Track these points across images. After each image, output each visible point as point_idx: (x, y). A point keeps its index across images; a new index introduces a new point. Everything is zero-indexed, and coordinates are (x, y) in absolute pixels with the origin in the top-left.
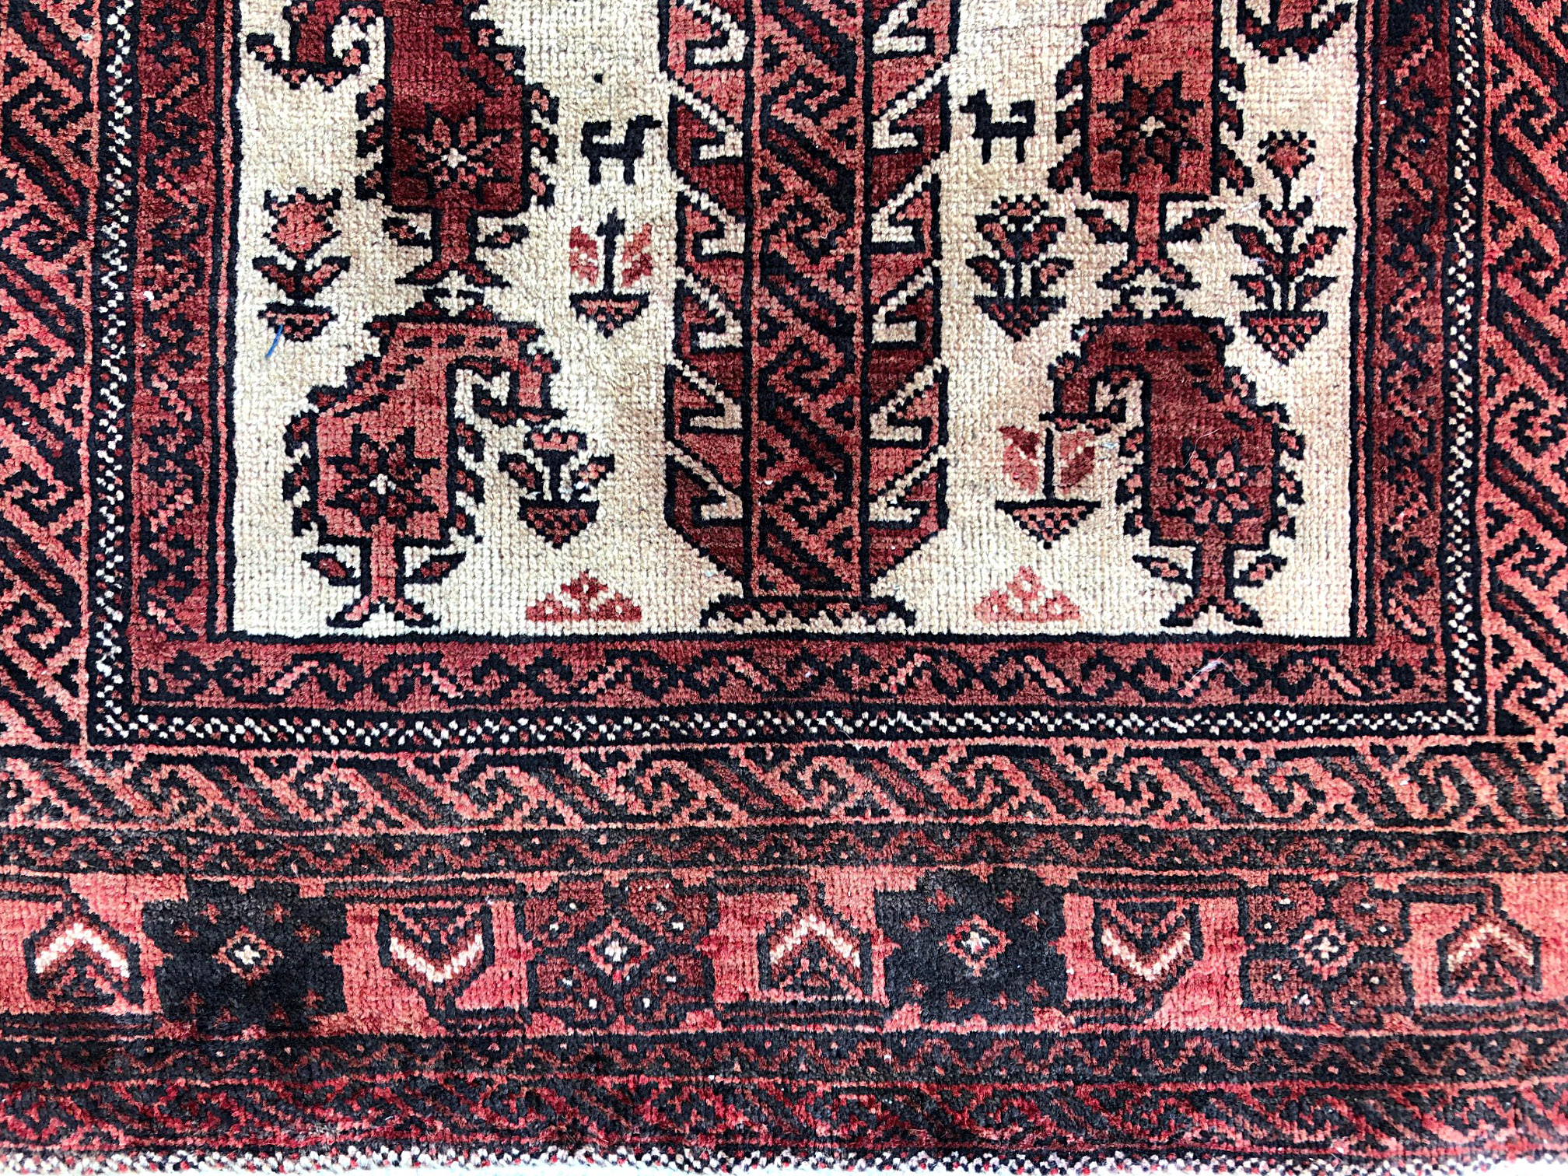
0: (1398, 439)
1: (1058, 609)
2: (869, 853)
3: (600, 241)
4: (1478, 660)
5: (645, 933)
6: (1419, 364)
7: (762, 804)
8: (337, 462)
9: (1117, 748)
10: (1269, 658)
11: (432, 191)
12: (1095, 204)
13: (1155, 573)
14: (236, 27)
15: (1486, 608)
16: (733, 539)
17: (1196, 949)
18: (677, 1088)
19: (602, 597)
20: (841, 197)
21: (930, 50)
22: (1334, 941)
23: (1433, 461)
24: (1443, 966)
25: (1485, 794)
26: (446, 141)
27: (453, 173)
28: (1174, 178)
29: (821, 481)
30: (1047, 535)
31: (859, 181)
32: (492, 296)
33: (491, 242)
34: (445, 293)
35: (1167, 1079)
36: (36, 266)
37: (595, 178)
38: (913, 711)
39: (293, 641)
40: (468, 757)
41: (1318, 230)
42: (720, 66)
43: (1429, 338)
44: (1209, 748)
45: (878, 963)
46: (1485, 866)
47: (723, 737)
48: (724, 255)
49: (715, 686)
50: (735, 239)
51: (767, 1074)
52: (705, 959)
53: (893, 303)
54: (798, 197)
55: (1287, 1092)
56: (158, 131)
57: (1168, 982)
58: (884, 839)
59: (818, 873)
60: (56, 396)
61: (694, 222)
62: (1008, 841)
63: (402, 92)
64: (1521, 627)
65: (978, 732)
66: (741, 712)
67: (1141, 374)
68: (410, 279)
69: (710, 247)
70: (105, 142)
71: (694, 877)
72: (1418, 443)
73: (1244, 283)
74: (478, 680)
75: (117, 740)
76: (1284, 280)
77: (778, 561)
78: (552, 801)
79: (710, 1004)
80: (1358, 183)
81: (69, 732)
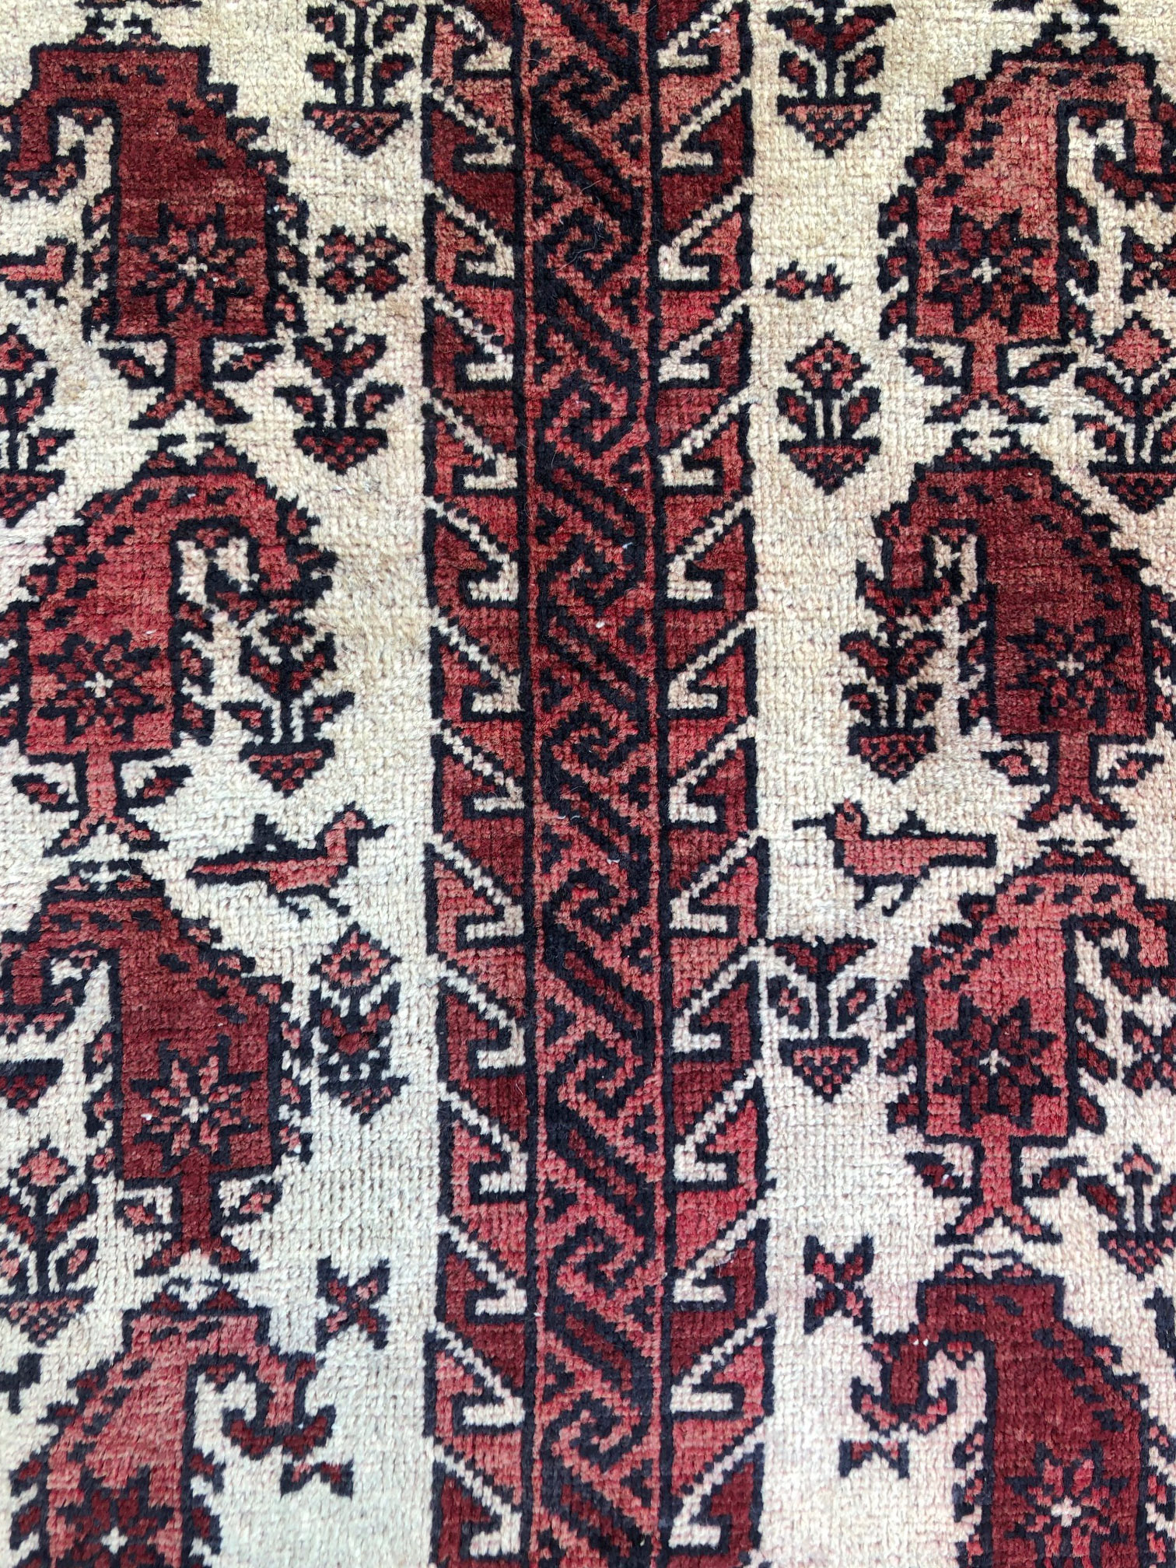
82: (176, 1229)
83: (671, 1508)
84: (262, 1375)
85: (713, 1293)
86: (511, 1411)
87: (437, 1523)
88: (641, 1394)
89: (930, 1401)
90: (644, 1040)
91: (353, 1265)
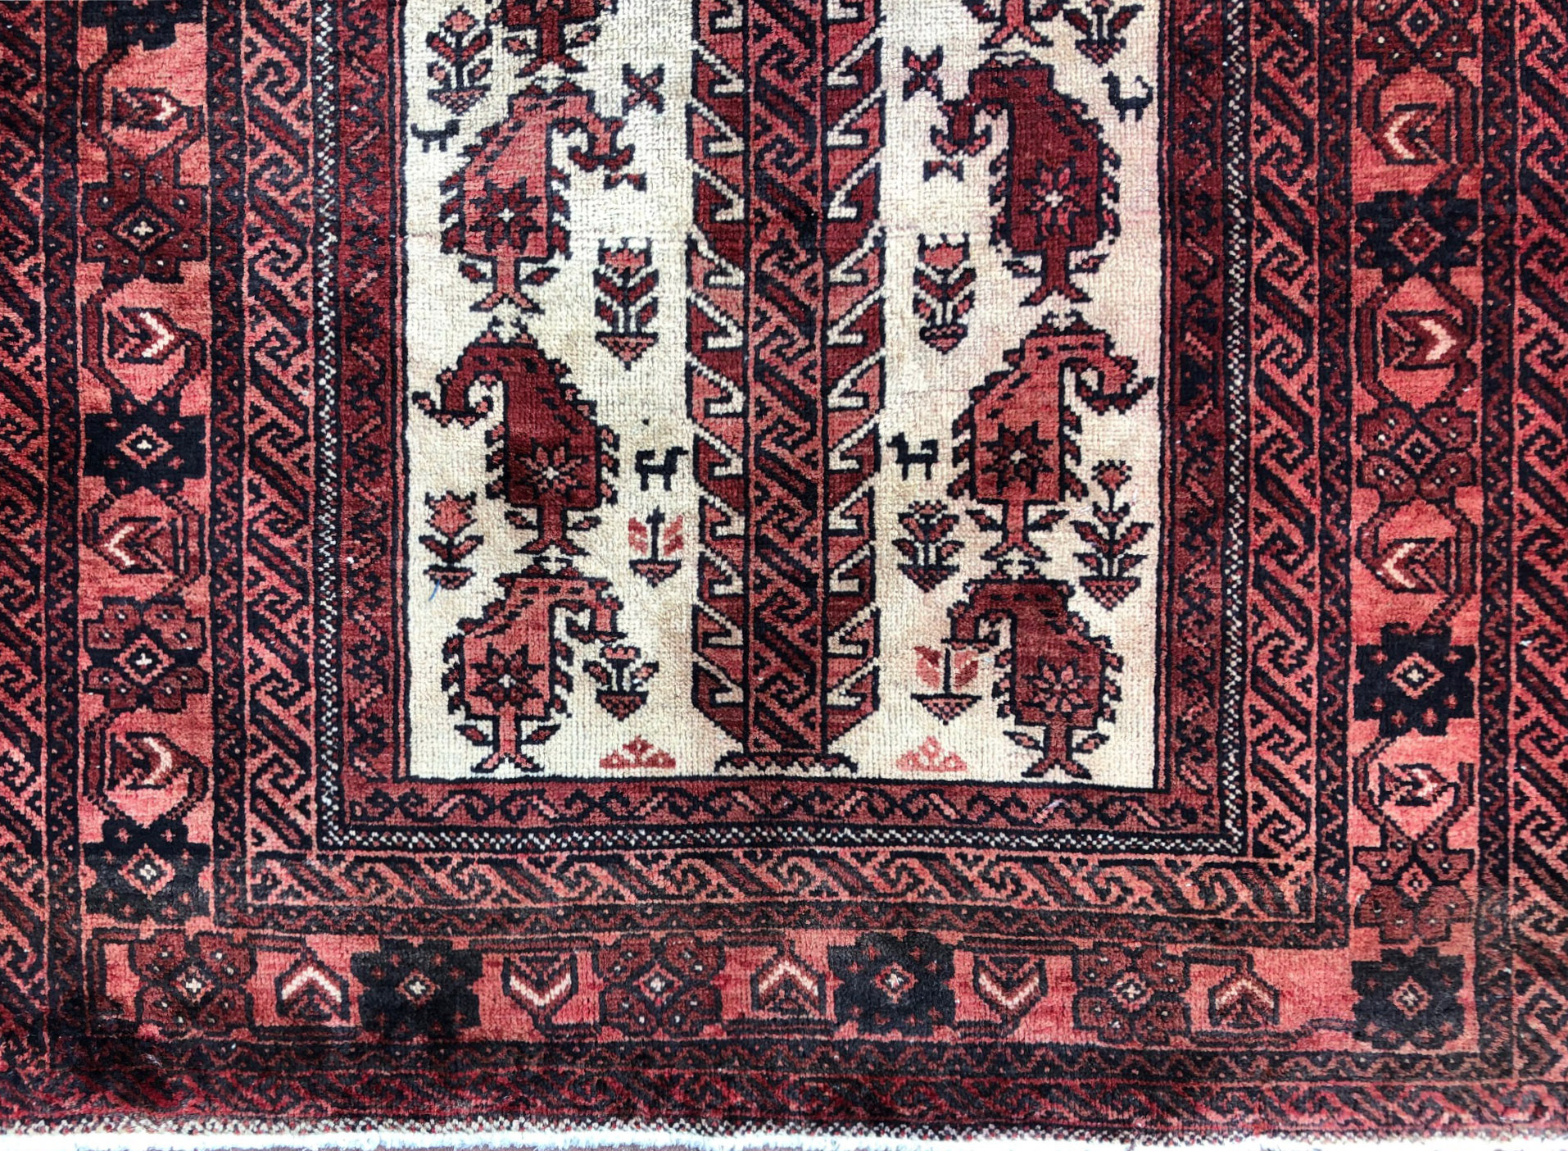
0: (1189, 661)
1: (952, 764)
2: (825, 920)
3: (649, 527)
4: (1243, 807)
5: (677, 972)
6: (1205, 612)
7: (754, 888)
8: (478, 667)
9: (990, 855)
10: (1096, 800)
11: (537, 495)
12: (979, 507)
13: (1018, 743)
14: (405, 387)
15: (1249, 774)
16: (738, 716)
17: (1043, 989)
18: (697, 1078)
19: (650, 752)
20: (809, 499)
21: (866, 406)
22: (1137, 987)
23: (1214, 676)
24: (1212, 1006)
25: (1244, 895)
26: (545, 462)
27: (550, 483)
28: (1033, 490)
29: (795, 678)
30: (946, 716)
31: (820, 490)
32: (578, 561)
33: (577, 527)
34: (547, 559)
35: (1023, 1075)
36: (277, 541)
37: (644, 486)
38: (854, 828)
39: (449, 782)
40: (562, 857)
41: (1134, 524)
42: (727, 415)
43: (1210, 595)
44: (1053, 857)
45: (830, 994)
46: (1243, 941)
47: (729, 844)
48: (730, 537)
49: (724, 811)
50: (738, 526)
51: (757, 1068)
52: (716, 990)
53: (843, 567)
54: (780, 500)
55: (1104, 1086)
56: (354, 454)
57: (1024, 1010)
58: (835, 912)
59: (791, 933)
60: (291, 625)
61: (711, 515)
62: (917, 914)
63: (516, 430)
64: (1272, 787)
65: (898, 842)
66: (740, 826)
67: (1010, 615)
68: (524, 550)
69: (721, 531)
70: (319, 460)
71: (709, 935)
72: (1203, 664)
73: (1082, 557)
74: (568, 806)
75: (336, 846)
76: (1110, 556)
77: (767, 731)
78: (617, 886)
79: (719, 1020)
80: (1161, 494)
81: (306, 842)
82: (539, 52)
83: (828, 197)
84: (591, 128)
85: (850, 80)
86: (737, 145)
87: (696, 203)
88: (809, 135)
89: (977, 137)
91: (643, 68)
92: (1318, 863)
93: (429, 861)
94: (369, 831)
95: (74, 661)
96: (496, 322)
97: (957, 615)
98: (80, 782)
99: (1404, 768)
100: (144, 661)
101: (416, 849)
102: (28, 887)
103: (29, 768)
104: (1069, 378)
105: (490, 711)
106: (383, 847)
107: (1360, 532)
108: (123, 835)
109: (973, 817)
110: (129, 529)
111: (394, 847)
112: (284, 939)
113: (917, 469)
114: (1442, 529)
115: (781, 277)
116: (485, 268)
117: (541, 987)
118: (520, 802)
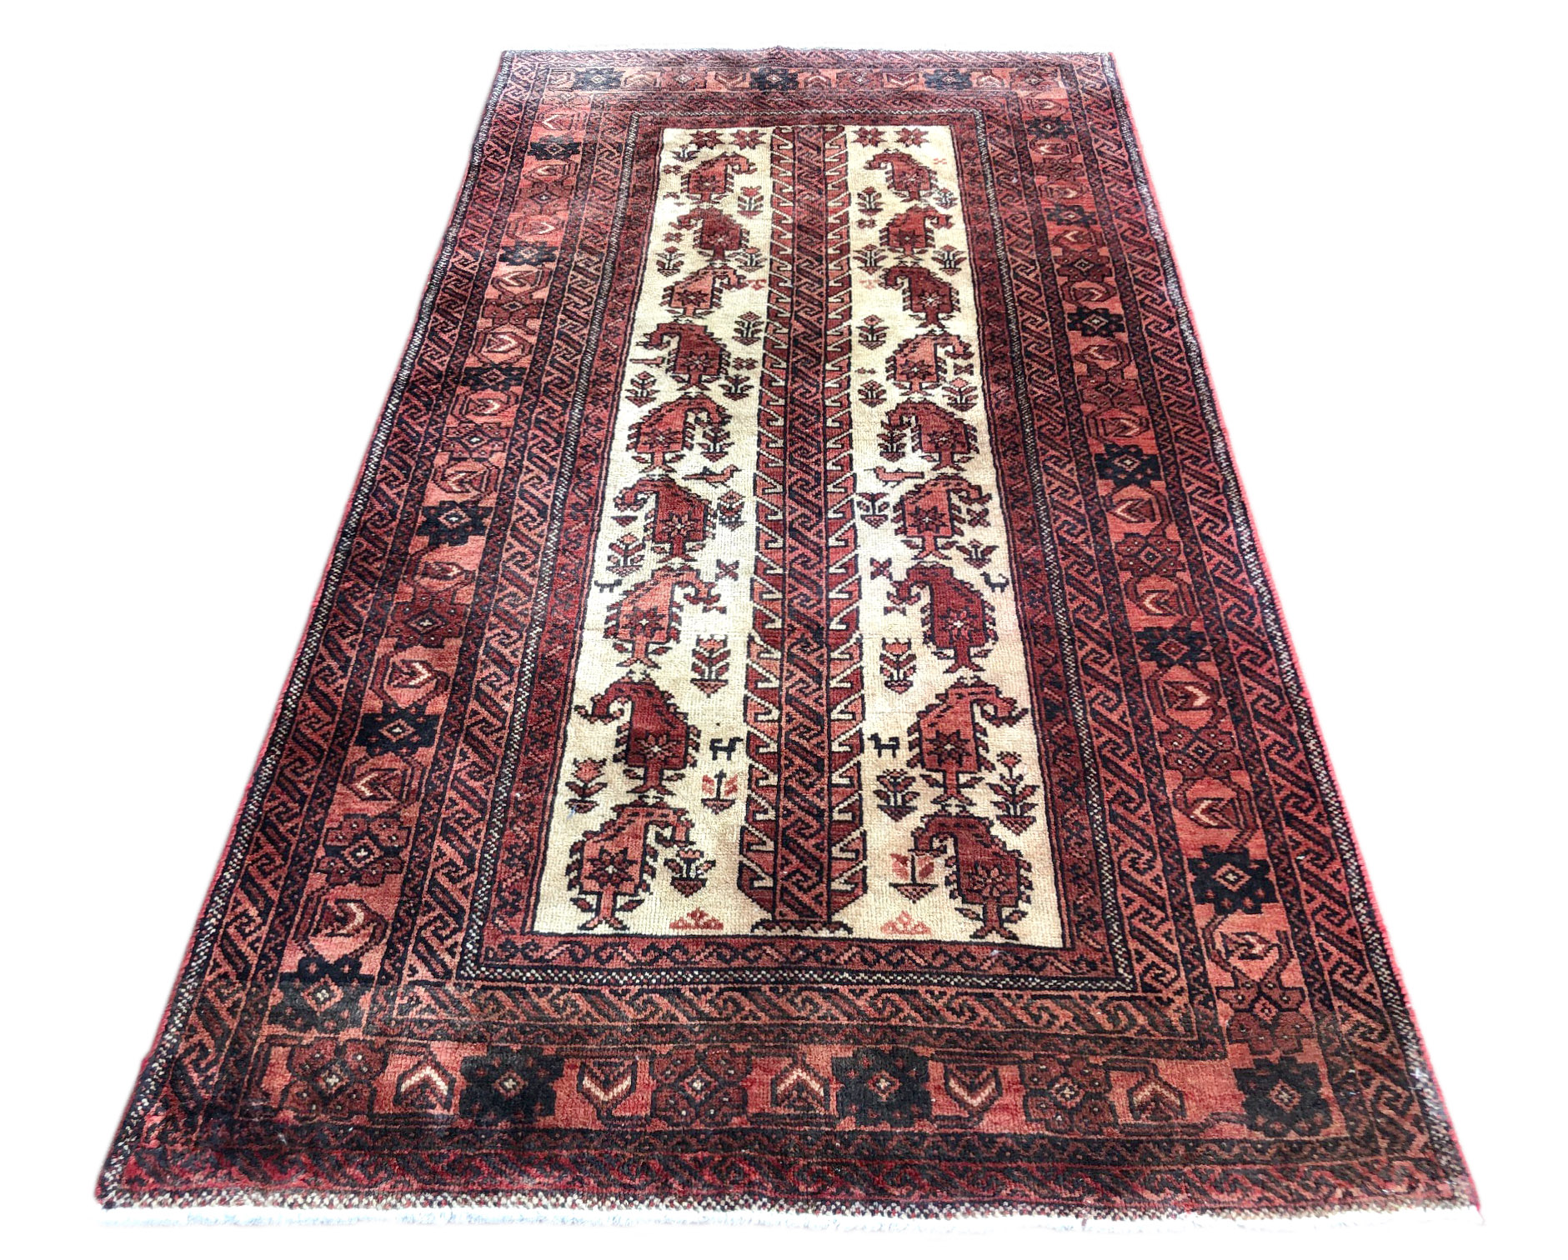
0: (1075, 866)
1: (920, 929)
2: (829, 1038)
3: (715, 780)
4: (1129, 959)
5: (714, 1075)
6: (1081, 838)
7: (777, 1013)
8: (592, 861)
9: (952, 991)
10: (1024, 955)
11: (645, 760)
14: (571, 703)
15: (1129, 937)
16: (768, 896)
17: (999, 1090)
19: (706, 919)
20: (819, 766)
21: (854, 719)
22: (1071, 1089)
23: (1093, 876)
24: (1131, 1104)
25: (1141, 1020)
29: (810, 873)
30: (914, 898)
31: (826, 762)
32: (667, 799)
33: (669, 779)
35: (989, 1160)
36: (471, 783)
37: (715, 758)
38: (851, 972)
39: (560, 936)
40: (635, 989)
41: (1027, 786)
42: (768, 721)
43: (1083, 828)
44: (997, 993)
45: (833, 1095)
46: (1147, 1054)
47: (759, 981)
48: (768, 786)
49: (756, 959)
50: (773, 780)
51: (773, 1153)
52: (744, 1090)
53: (841, 806)
54: (800, 767)
55: (1055, 1169)
56: (533, 737)
57: (985, 1108)
58: (837, 1032)
59: (804, 1048)
60: (470, 832)
61: (756, 774)
62: (899, 1034)
63: (637, 726)
64: (1147, 946)
65: (883, 982)
66: (768, 970)
68: (633, 791)
69: (762, 783)
70: (509, 740)
71: (741, 1048)
72: (1086, 868)
73: (996, 804)
74: (644, 954)
75: (469, 977)
76: (1014, 804)
77: (789, 905)
78: (673, 1010)
79: (745, 1112)
80: (1041, 768)
81: (448, 974)
83: (830, 620)
85: (841, 570)
86: (779, 595)
87: (754, 619)
88: (820, 593)
90: (819, 515)
91: (728, 561)
92: (1192, 998)
93: (535, 990)
94: (496, 968)
95: (313, 853)
96: (631, 672)
97: (917, 835)
98: (293, 931)
99: (1238, 935)
100: (363, 853)
101: (528, 981)
102: (228, 1003)
103: (259, 920)
104: (977, 709)
105: (597, 888)
106: (504, 979)
107: (1174, 793)
108: (313, 968)
109: (937, 964)
110: (375, 775)
111: (513, 979)
112: (413, 1045)
113: (887, 753)
114: (1228, 793)
115: (802, 655)
116: (629, 646)
117: (606, 1086)
118: (609, 950)
